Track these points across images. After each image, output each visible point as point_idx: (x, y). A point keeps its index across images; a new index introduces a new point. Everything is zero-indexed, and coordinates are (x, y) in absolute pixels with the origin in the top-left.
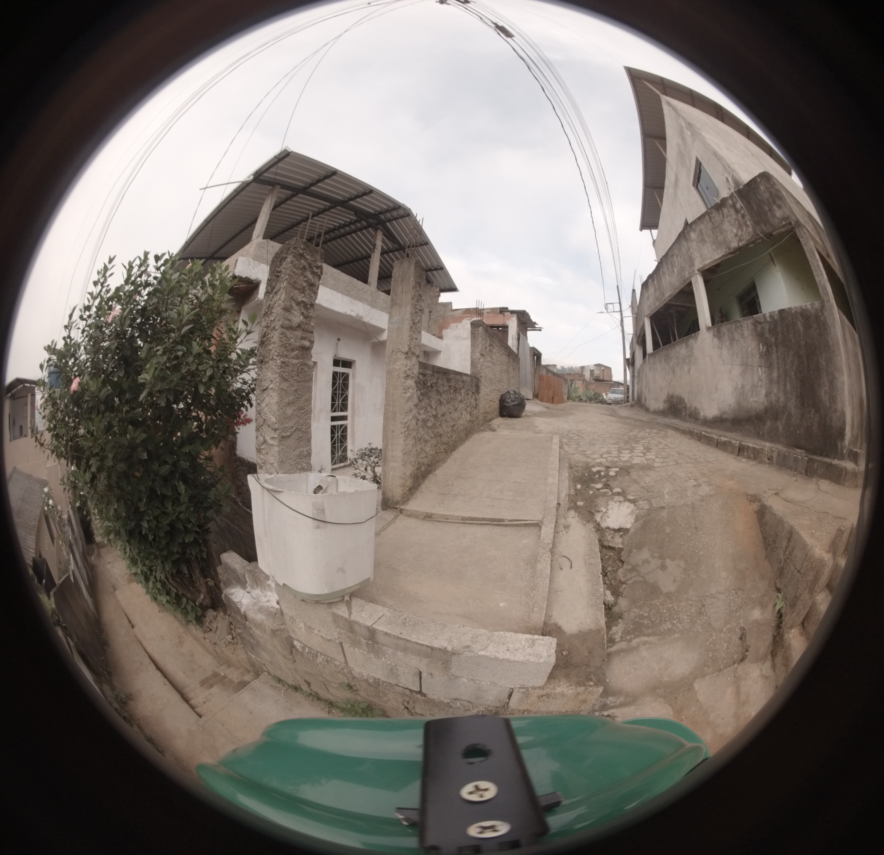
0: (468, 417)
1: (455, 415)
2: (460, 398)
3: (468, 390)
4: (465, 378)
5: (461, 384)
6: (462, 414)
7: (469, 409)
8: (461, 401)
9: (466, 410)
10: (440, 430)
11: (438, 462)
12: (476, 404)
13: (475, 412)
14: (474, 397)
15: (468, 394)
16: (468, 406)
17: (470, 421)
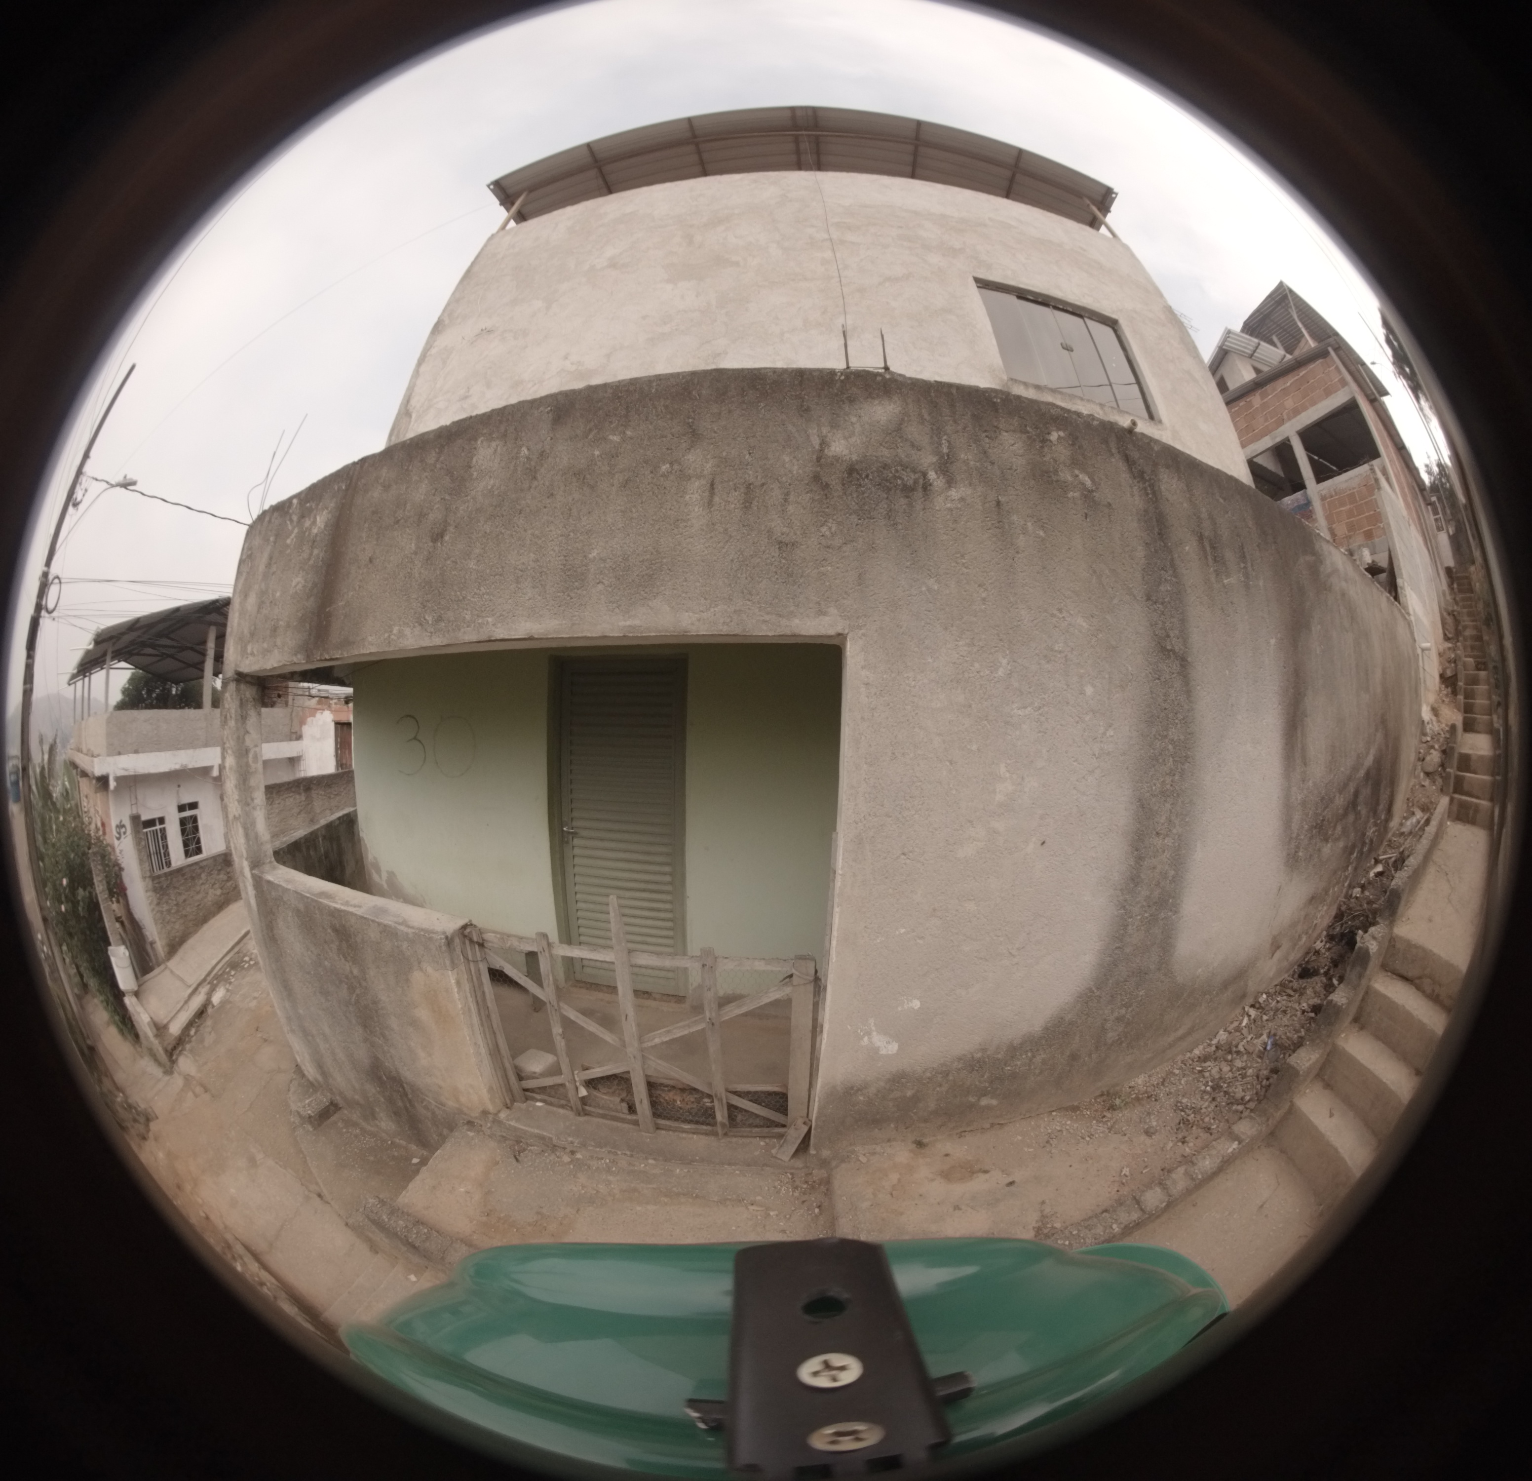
0: (219, 892)
1: (199, 897)
2: (201, 882)
3: (212, 871)
4: (204, 863)
5: (199, 871)
6: (207, 893)
7: (217, 886)
8: (203, 884)
9: (212, 888)
10: (184, 912)
11: (190, 933)
12: (229, 877)
13: (229, 884)
14: (222, 872)
15: (211, 874)
16: (214, 884)
17: (222, 894)
